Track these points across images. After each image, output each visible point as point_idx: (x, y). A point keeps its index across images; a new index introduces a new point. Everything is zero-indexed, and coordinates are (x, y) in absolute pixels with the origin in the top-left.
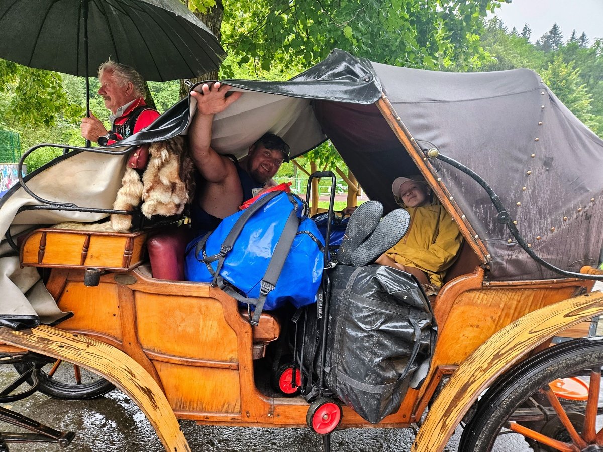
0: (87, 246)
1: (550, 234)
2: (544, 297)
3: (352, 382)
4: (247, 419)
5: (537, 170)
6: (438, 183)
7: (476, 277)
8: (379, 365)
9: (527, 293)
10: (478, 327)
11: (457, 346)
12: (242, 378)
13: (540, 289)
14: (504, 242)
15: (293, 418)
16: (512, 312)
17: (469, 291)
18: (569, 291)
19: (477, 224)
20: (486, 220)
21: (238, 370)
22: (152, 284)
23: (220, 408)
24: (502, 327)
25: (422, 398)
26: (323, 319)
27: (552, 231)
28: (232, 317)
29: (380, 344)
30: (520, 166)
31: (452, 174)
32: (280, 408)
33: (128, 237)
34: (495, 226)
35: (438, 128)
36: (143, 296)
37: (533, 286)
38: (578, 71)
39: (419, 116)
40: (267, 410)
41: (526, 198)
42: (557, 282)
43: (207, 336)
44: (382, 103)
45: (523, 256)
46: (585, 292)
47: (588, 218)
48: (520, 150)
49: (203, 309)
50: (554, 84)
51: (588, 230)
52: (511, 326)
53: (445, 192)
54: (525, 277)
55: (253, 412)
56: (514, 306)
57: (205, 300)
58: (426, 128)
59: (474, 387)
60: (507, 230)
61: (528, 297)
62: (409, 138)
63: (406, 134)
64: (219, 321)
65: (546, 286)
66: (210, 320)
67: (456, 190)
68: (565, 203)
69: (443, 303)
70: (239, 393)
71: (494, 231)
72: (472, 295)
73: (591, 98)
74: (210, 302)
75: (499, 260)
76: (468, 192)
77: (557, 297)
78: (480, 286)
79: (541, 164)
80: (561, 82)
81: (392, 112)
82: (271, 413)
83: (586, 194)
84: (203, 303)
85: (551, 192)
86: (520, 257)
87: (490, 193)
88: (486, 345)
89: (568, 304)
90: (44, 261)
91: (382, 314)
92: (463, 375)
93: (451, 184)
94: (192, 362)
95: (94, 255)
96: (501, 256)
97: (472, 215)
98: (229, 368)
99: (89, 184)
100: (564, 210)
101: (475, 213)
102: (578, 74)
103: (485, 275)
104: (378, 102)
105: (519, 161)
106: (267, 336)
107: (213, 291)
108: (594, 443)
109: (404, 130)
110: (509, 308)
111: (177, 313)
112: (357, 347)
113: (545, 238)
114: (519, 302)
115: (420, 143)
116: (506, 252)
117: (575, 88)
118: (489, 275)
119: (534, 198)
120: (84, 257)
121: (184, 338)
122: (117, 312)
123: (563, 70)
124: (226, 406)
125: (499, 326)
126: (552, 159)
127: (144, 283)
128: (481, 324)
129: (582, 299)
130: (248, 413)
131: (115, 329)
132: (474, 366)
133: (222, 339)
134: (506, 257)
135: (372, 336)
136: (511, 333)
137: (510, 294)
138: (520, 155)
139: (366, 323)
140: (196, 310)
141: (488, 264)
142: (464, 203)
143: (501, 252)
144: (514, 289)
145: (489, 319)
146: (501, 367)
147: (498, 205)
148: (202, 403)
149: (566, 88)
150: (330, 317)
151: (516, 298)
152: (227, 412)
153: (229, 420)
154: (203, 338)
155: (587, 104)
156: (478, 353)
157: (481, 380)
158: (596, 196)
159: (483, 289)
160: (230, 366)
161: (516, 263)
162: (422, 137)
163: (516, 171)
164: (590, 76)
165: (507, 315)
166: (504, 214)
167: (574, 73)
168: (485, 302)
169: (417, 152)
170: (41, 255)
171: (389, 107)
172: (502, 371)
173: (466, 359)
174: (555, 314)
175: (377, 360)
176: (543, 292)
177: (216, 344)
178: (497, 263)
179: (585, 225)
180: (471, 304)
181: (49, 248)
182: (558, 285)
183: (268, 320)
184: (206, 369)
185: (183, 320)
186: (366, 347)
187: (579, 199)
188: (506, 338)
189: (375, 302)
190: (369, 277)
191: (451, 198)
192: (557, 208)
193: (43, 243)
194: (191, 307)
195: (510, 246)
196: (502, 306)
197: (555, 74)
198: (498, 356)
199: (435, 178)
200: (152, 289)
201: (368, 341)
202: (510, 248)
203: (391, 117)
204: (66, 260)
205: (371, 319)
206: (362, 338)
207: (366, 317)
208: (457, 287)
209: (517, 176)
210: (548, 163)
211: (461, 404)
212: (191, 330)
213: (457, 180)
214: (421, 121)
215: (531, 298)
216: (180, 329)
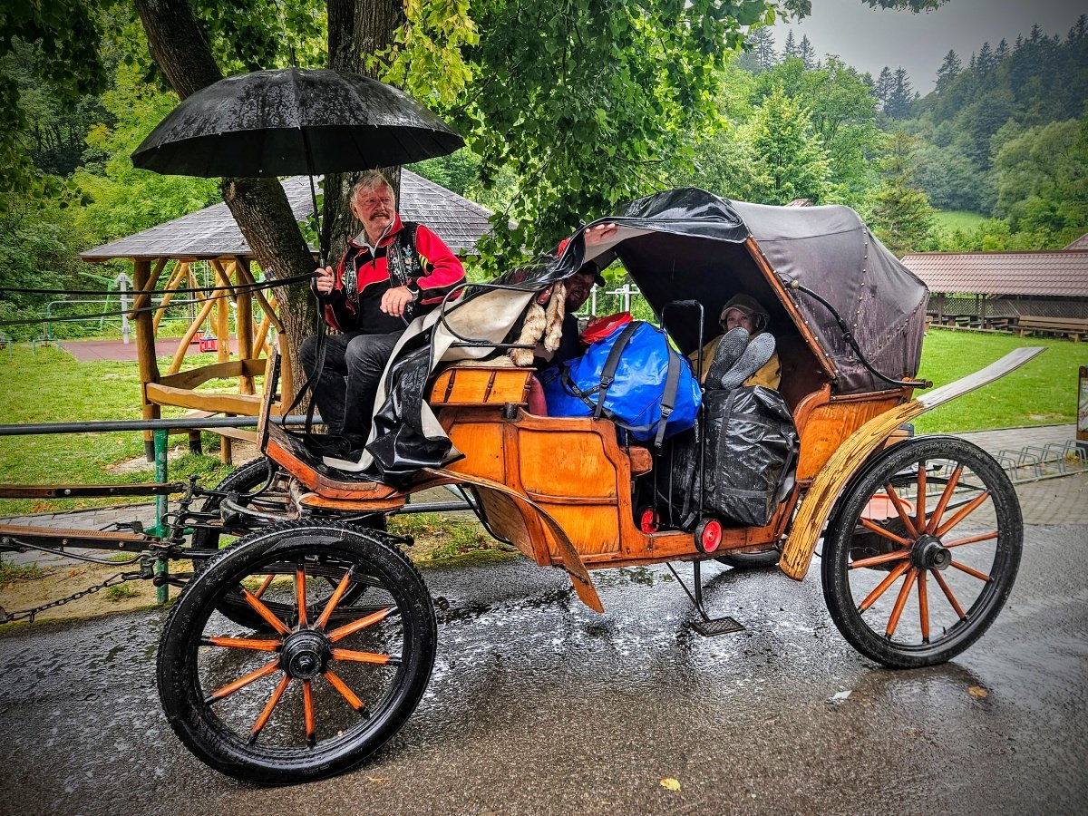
0: (492, 383)
1: (879, 351)
2: (876, 409)
3: (740, 493)
4: (627, 556)
5: (866, 296)
6: (796, 309)
7: (825, 393)
8: (764, 473)
9: (863, 405)
10: (827, 440)
11: (811, 461)
12: (622, 512)
13: (872, 400)
14: (846, 359)
15: (671, 550)
16: (852, 423)
17: (819, 406)
18: (893, 401)
19: (826, 344)
20: (833, 340)
21: (617, 505)
22: (537, 421)
23: (599, 548)
24: (846, 438)
25: (783, 515)
26: (700, 443)
27: (880, 348)
28: (613, 450)
29: (763, 454)
30: (855, 294)
31: (806, 301)
32: (659, 539)
33: (529, 371)
34: (839, 345)
35: (791, 262)
36: (527, 433)
37: (868, 399)
38: (808, 111)
39: (777, 252)
40: (647, 543)
41: (860, 321)
42: (886, 393)
43: (587, 472)
44: (749, 242)
45: (860, 371)
46: (906, 400)
47: (905, 336)
48: (853, 280)
49: (584, 444)
50: (774, 131)
51: (905, 346)
52: (854, 435)
53: (801, 317)
54: (862, 390)
55: (633, 548)
56: (854, 418)
57: (585, 434)
58: (782, 262)
59: (836, 485)
60: (849, 348)
61: (863, 410)
62: (772, 271)
63: (770, 268)
64: (599, 456)
65: (877, 397)
66: (589, 455)
67: (809, 315)
68: (887, 324)
69: (799, 419)
70: (618, 531)
71: (839, 350)
72: (822, 409)
73: (828, 156)
74: (590, 435)
75: (844, 374)
76: (819, 317)
77: (885, 407)
78: (828, 401)
79: (868, 291)
80: (784, 129)
81: (758, 249)
82: (650, 546)
83: (902, 315)
84: (583, 437)
85: (878, 314)
86: (858, 372)
87: (837, 317)
88: (837, 454)
89: (896, 411)
90: (449, 400)
91: (762, 427)
92: (822, 481)
93: (805, 310)
94: (574, 501)
95: (497, 391)
96: (845, 371)
97: (822, 337)
98: (610, 504)
99: (495, 319)
100: (887, 330)
101: (825, 335)
102: (808, 117)
103: (832, 390)
104: (746, 242)
105: (853, 289)
106: (642, 469)
107: (594, 424)
108: (925, 533)
109: (768, 265)
110: (850, 420)
111: (559, 449)
112: (744, 460)
113: (875, 354)
114: (857, 414)
115: (781, 275)
116: (849, 368)
117: (805, 140)
118: (835, 389)
119: (866, 320)
120: (488, 393)
121: (566, 476)
122: (500, 453)
123: (786, 109)
124: (605, 545)
125: (844, 438)
126: (876, 287)
127: (530, 420)
128: (829, 437)
129: (905, 406)
130: (628, 549)
131: (497, 472)
132: (831, 472)
133: (601, 474)
134: (848, 373)
135: (757, 447)
136: (857, 440)
137: (851, 408)
138: (854, 285)
139: (751, 437)
140: (577, 445)
141: (836, 378)
142: (815, 327)
143: (845, 368)
144: (853, 402)
145: (835, 431)
146: (854, 465)
147: (843, 327)
148: (581, 545)
149: (792, 139)
150: (708, 440)
151: (855, 410)
152: (605, 552)
153: (610, 559)
154: (583, 474)
155: (824, 167)
156: (831, 461)
157: (841, 479)
158: (909, 317)
159: (831, 403)
160: (611, 501)
161: (855, 377)
162: (780, 270)
163: (852, 297)
164: (824, 118)
165: (849, 427)
166: (849, 334)
167: (802, 114)
168: (831, 416)
169: (779, 283)
170: (448, 393)
171: (755, 245)
172: (857, 467)
173: (821, 469)
174: (888, 419)
175: (762, 468)
176: (874, 403)
177: (596, 480)
178: (843, 378)
179: (902, 343)
180: (821, 418)
181: (456, 386)
182: (886, 396)
183: (643, 452)
184: (585, 507)
185: (565, 457)
186: (752, 458)
187: (897, 320)
188: (852, 445)
189: (756, 417)
190: (748, 397)
191: (807, 322)
192: (882, 328)
193: (451, 382)
194: (573, 442)
195: (852, 362)
196: (845, 418)
197: (775, 115)
198: (850, 458)
199: (794, 305)
200: (537, 426)
201: (753, 453)
202: (851, 364)
203: (757, 254)
204: (470, 397)
205: (755, 432)
206: (748, 451)
207: (749, 432)
208: (810, 403)
209: (853, 302)
210: (873, 290)
211: (826, 503)
212: (572, 467)
213: (809, 307)
214: (779, 256)
215: (866, 410)
216: (562, 466)
